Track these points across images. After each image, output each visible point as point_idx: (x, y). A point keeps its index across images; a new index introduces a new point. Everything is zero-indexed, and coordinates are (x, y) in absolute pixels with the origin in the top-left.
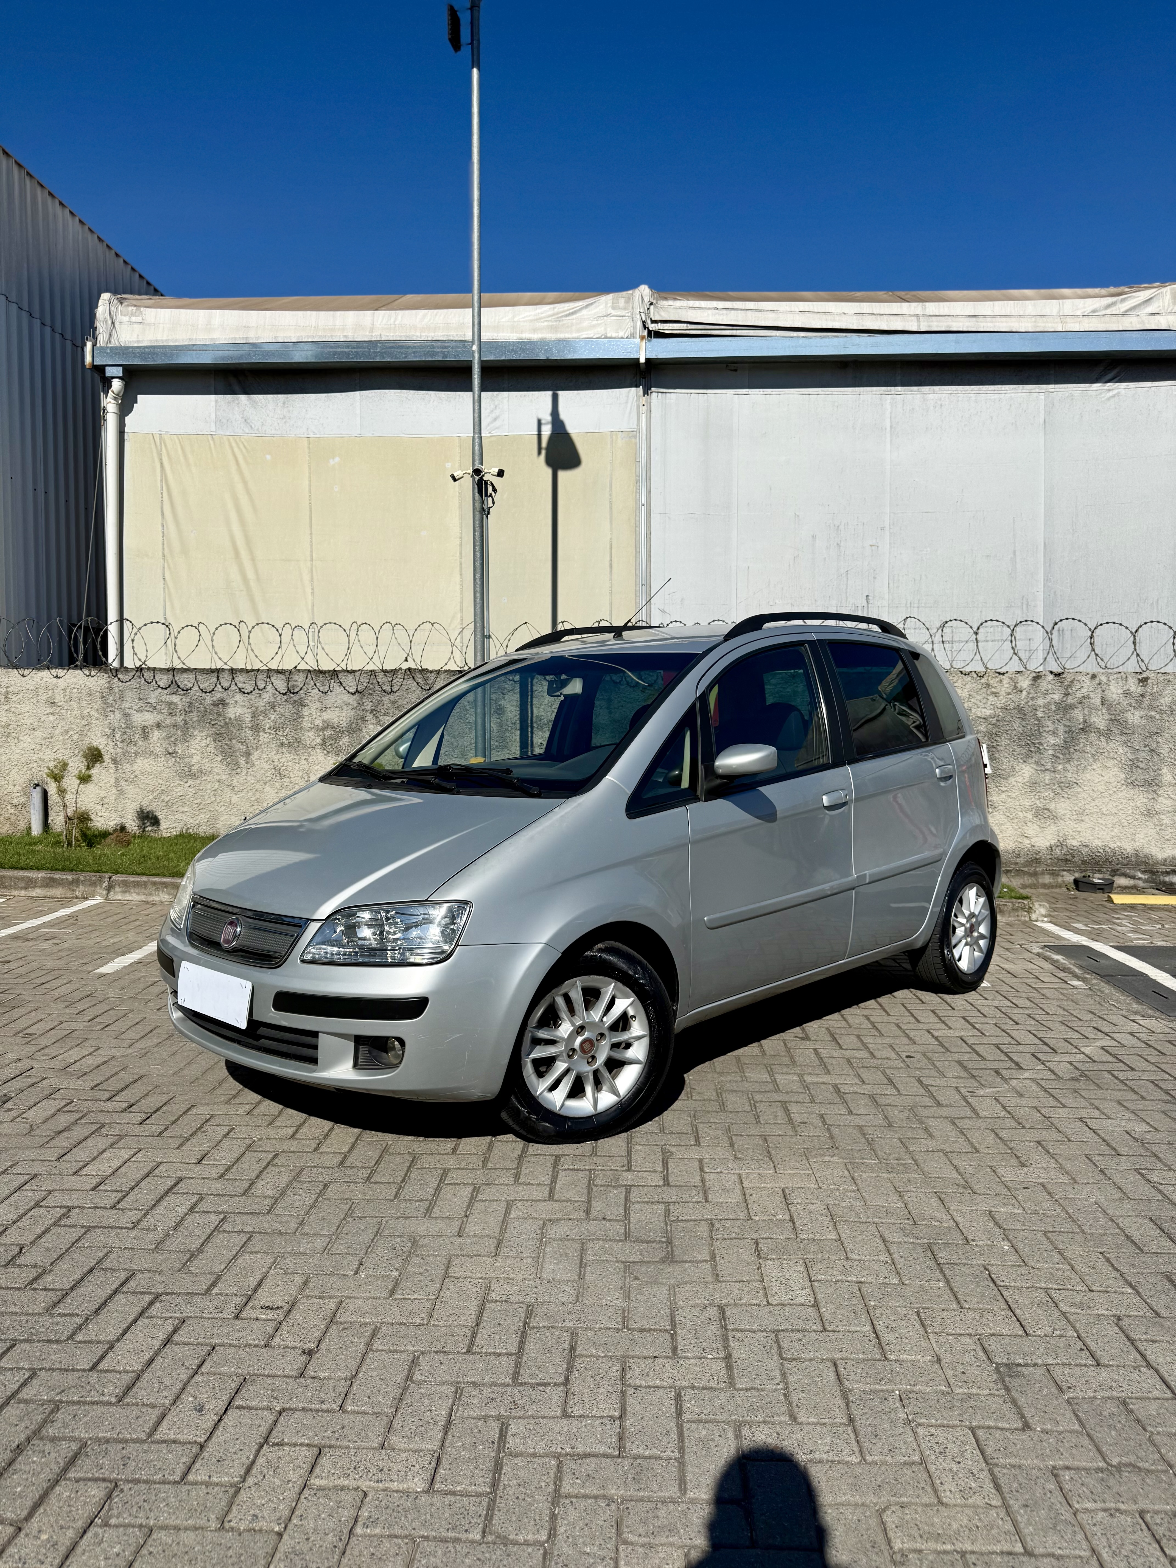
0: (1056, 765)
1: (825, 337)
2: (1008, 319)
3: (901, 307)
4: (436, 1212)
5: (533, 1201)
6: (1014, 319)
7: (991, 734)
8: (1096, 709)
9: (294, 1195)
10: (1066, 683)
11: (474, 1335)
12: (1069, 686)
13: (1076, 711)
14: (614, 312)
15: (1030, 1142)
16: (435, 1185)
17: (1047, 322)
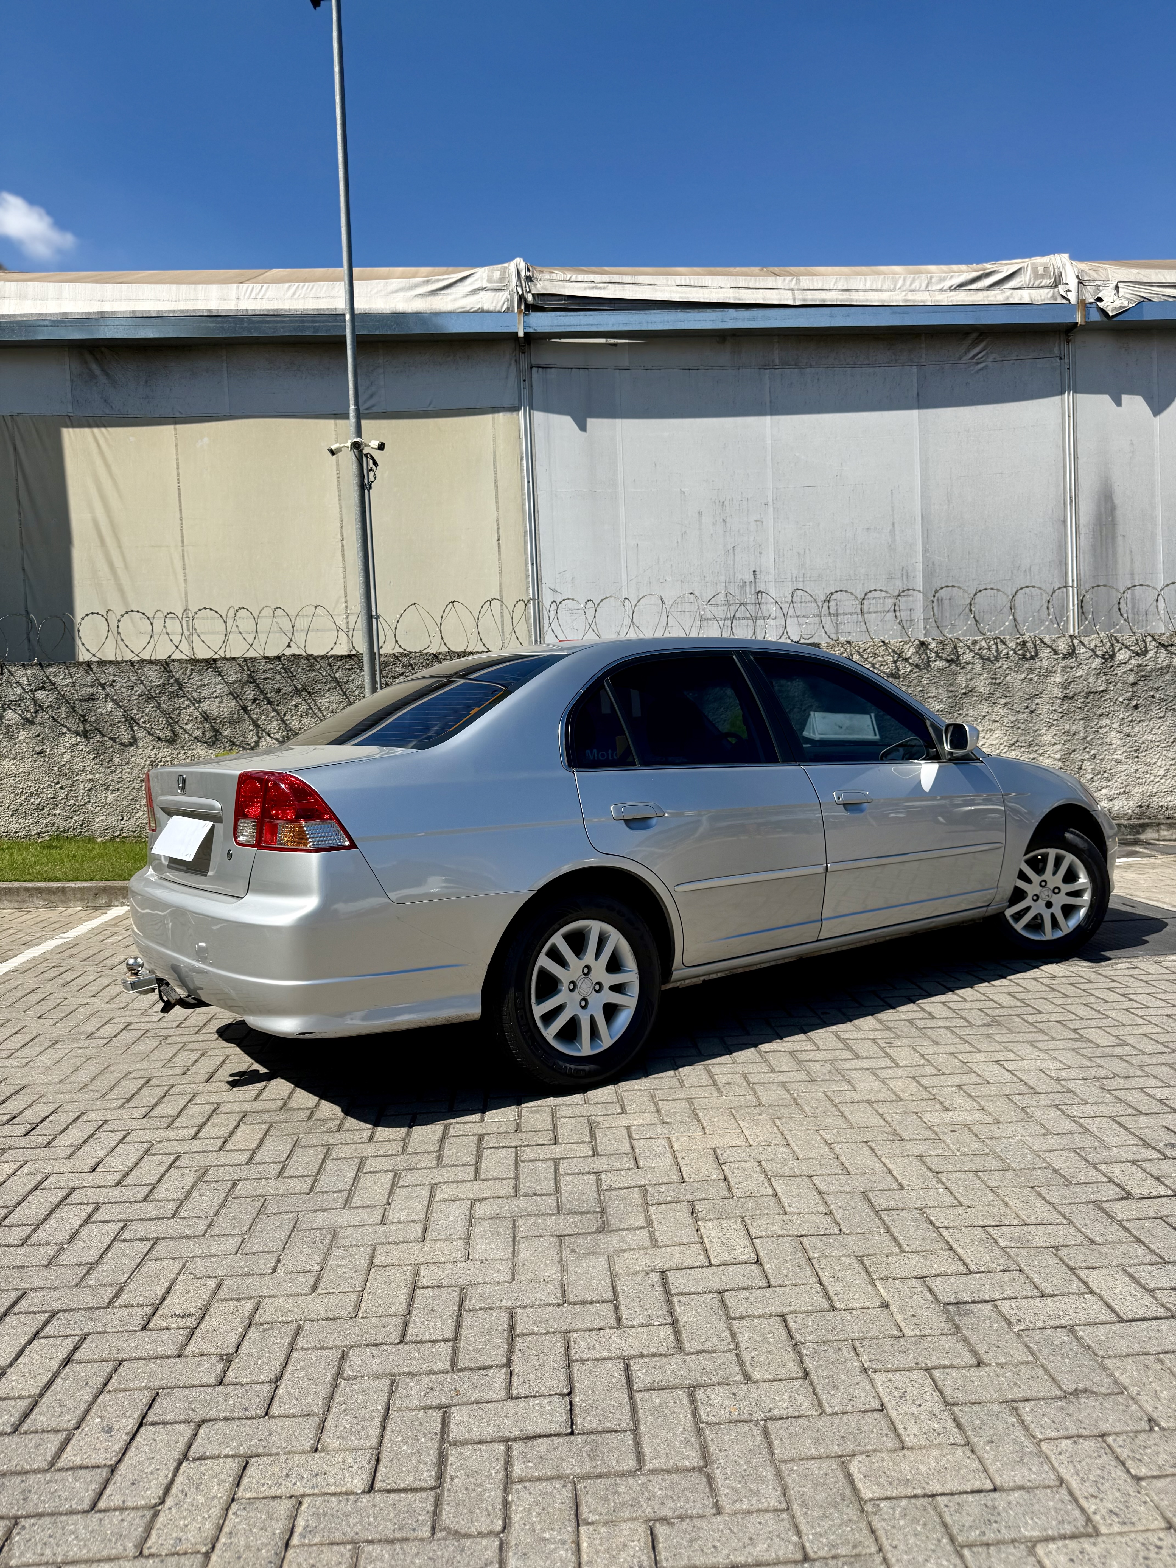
1: (703, 311)
3: (776, 281)
4: (356, 1201)
5: (458, 1182)
6: (885, 293)
9: (201, 1196)
11: (406, 1324)
14: (489, 285)
15: (952, 1086)
16: (353, 1174)
17: (917, 296)
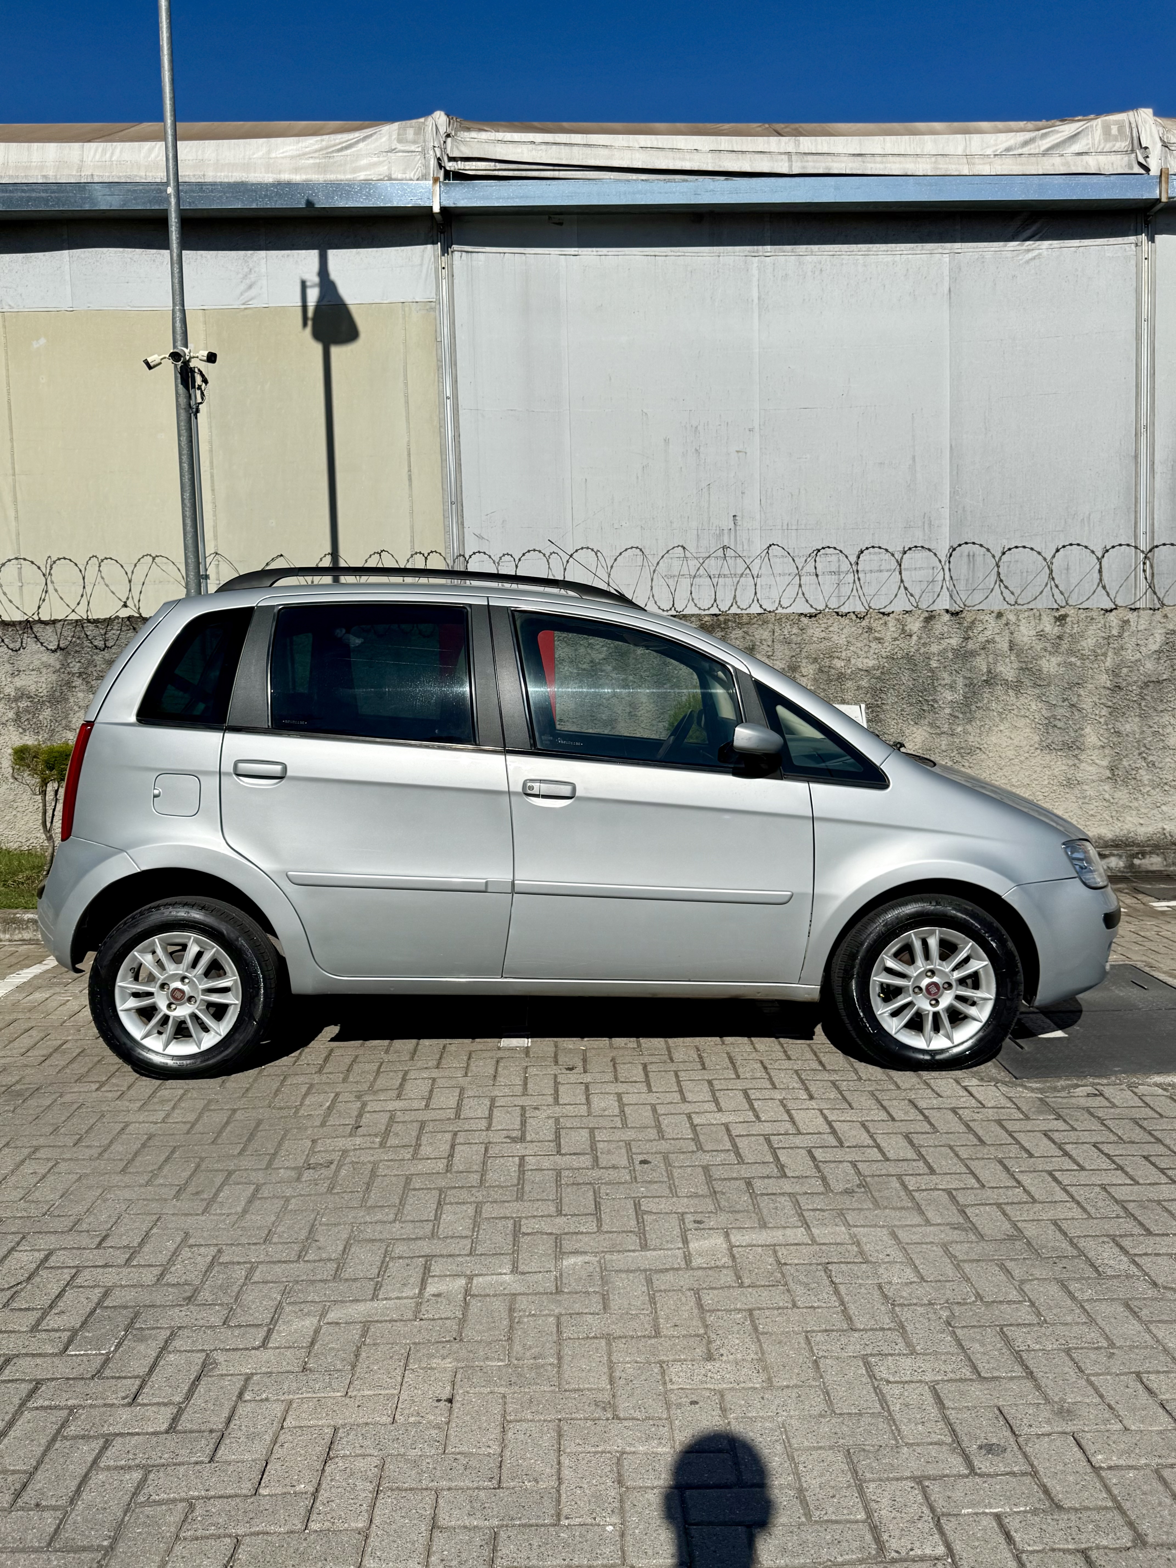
0: (954, 727)
1: (669, 181)
2: (902, 159)
3: (768, 143)
6: (909, 159)
7: (874, 689)
8: (1003, 656)
10: (965, 625)
12: (969, 628)
13: (978, 659)
14: (400, 147)
15: (739, 1311)
17: (950, 163)
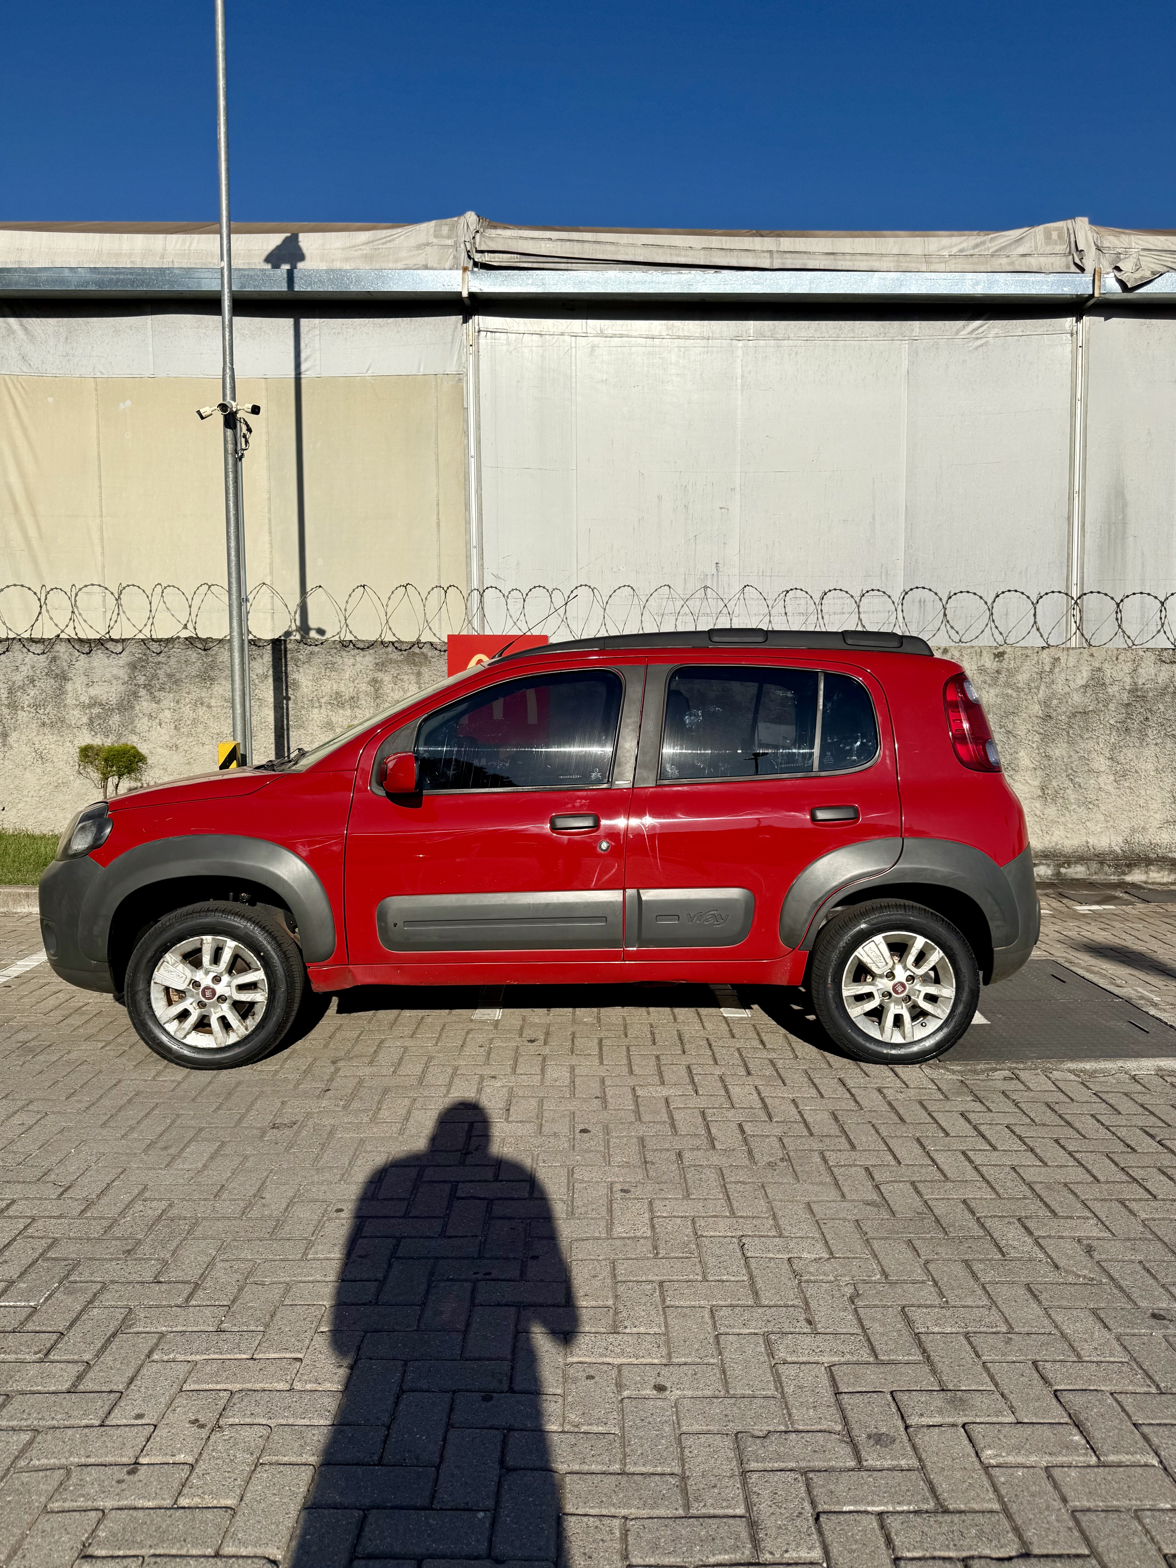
1: (667, 272)
3: (753, 242)
14: (435, 241)
17: (911, 262)
